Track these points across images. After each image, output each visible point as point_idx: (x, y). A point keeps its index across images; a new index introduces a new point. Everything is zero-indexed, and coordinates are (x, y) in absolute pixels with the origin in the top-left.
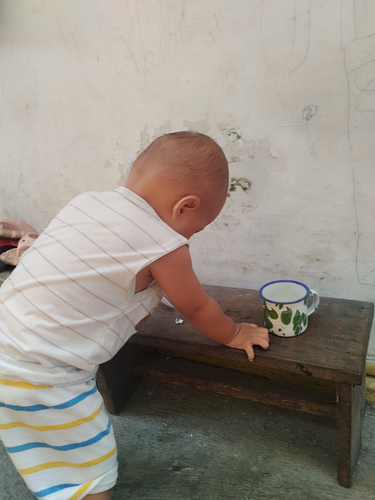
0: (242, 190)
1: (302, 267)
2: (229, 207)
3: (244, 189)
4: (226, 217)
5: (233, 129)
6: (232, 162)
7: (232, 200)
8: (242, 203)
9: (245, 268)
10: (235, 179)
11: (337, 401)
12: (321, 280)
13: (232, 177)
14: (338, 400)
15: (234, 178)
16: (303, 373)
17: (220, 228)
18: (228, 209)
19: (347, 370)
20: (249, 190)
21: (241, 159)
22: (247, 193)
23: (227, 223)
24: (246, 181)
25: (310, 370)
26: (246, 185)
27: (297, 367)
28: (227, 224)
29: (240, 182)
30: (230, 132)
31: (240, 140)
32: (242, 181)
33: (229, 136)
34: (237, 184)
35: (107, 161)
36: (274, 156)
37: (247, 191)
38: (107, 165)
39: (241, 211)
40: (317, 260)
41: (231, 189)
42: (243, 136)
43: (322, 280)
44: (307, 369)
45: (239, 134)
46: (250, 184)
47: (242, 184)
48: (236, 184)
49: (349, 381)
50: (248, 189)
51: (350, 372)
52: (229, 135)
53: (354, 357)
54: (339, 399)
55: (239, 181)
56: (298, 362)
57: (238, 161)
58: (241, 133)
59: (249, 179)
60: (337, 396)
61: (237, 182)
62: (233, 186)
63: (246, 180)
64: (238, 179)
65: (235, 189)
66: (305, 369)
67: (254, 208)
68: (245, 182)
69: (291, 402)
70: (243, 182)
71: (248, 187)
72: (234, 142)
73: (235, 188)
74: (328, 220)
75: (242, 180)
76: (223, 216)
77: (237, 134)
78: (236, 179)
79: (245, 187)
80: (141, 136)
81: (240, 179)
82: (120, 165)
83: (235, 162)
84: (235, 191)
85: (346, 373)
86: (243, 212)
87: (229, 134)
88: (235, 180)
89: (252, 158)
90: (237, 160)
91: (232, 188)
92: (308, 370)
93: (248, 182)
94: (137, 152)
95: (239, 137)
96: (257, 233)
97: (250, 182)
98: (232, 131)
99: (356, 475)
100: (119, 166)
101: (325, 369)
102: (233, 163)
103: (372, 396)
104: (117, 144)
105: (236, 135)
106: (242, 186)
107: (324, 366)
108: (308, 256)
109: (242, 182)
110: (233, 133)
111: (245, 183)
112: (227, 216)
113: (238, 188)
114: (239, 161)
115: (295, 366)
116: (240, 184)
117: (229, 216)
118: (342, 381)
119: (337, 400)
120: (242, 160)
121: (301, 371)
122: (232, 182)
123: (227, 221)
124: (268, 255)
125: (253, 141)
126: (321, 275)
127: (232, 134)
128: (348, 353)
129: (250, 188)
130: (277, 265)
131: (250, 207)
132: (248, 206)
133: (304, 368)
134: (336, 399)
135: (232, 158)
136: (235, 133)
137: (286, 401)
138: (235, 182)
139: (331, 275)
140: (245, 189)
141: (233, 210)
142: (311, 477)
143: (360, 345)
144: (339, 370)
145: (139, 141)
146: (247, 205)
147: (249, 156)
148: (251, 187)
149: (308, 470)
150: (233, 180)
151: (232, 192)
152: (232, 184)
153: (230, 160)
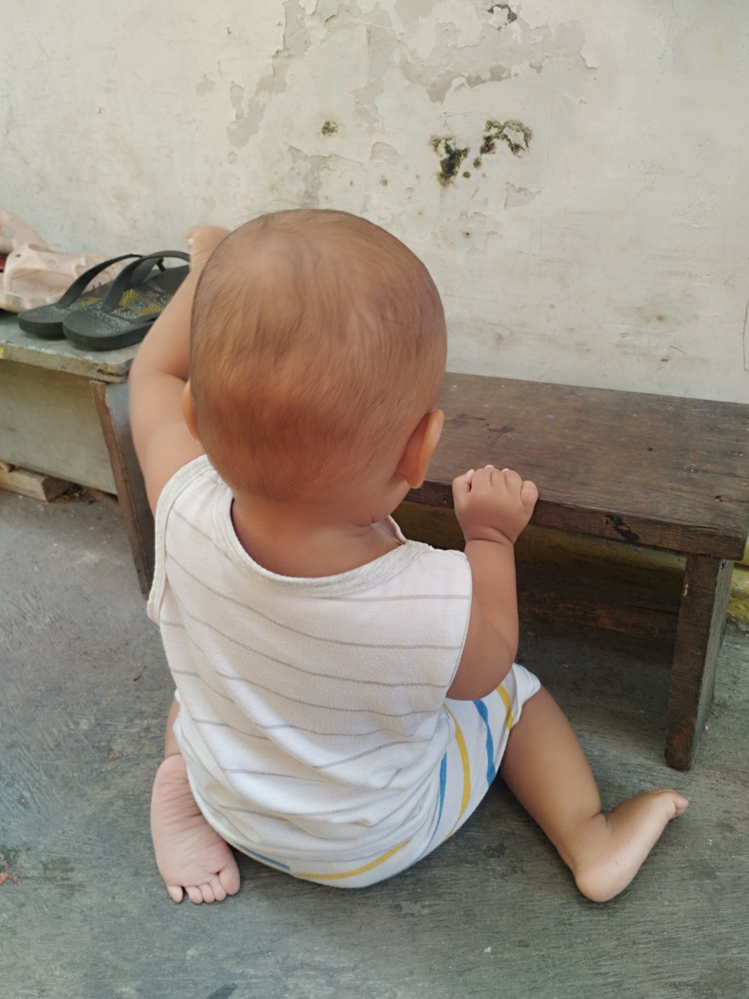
0: (509, 150)
1: (624, 335)
2: (477, 191)
3: (512, 149)
4: (467, 216)
6: (492, 80)
7: (484, 175)
8: (507, 183)
9: (500, 337)
10: (496, 124)
11: (684, 595)
12: (663, 364)
13: (490, 119)
14: (686, 592)
15: (493, 121)
16: (620, 535)
17: (453, 243)
18: (473, 196)
19: (716, 529)
20: (524, 150)
21: (512, 74)
22: (517, 159)
23: (469, 232)
24: (520, 127)
25: (634, 530)
26: (518, 138)
27: (607, 523)
28: (467, 234)
29: (505, 131)
30: (492, 5)
31: (514, 25)
32: (510, 127)
33: (490, 14)
34: (500, 135)
35: (205, 75)
36: (589, 64)
37: (521, 152)
38: (205, 86)
39: (504, 202)
40: (660, 318)
41: (485, 148)
42: (521, 15)
43: (665, 362)
44: (629, 528)
45: (514, 10)
46: (527, 136)
47: (509, 137)
48: (497, 136)
49: (718, 551)
50: (522, 148)
51: (720, 532)
52: (491, 11)
53: (729, 505)
54: (689, 590)
55: (504, 127)
56: (611, 513)
57: (506, 78)
58: (519, 8)
59: (526, 125)
60: (686, 583)
61: (500, 130)
62: (489, 142)
63: (520, 125)
64: (502, 123)
65: (493, 148)
66: (624, 528)
67: (531, 194)
68: (518, 131)
69: (578, 608)
70: (513, 130)
71: (523, 145)
72: (499, 29)
73: (493, 145)
74: (696, 224)
75: (512, 126)
76: (462, 214)
77: (509, 9)
78: (496, 122)
79: (517, 143)
80: (285, 13)
81: (506, 123)
82: (234, 86)
83: (499, 79)
84: (494, 153)
85: (712, 535)
86: (506, 204)
87: (489, 8)
88: (495, 127)
89: (539, 69)
90: (503, 76)
91: (487, 145)
92: (632, 528)
93: (523, 131)
94: (274, 53)
95: (512, 17)
96: (534, 255)
97: (529, 130)
98: (498, 1)
99: (700, 749)
100: (231, 88)
101: (668, 525)
102: (494, 82)
103: (742, 607)
104: (229, 33)
105: (506, 11)
106: (509, 140)
107: (666, 520)
108: (639, 309)
109: (510, 130)
110: (498, 6)
111: (518, 134)
112: (470, 214)
113: (501, 146)
114: (509, 77)
115: (604, 519)
116: (506, 136)
117: (475, 213)
118: (701, 552)
119: (684, 593)
120: (516, 75)
121: (616, 532)
122: (486, 131)
123: (470, 227)
124: (552, 306)
125: (546, 27)
126: (663, 352)
127: (495, 9)
128: (718, 497)
129: (527, 146)
130: (571, 330)
131: (523, 193)
132: (520, 190)
133: (623, 524)
134: (682, 590)
135: (492, 72)
136: (503, 7)
137: (569, 606)
138: (494, 131)
139: (684, 353)
140: (515, 148)
141: (486, 201)
142: (609, 750)
143: (743, 484)
144: (698, 529)
145: (280, 24)
146: (517, 187)
147: (532, 66)
148: (528, 144)
149: (604, 737)
150: (490, 125)
151: (485, 156)
152: (487, 134)
153: (487, 75)
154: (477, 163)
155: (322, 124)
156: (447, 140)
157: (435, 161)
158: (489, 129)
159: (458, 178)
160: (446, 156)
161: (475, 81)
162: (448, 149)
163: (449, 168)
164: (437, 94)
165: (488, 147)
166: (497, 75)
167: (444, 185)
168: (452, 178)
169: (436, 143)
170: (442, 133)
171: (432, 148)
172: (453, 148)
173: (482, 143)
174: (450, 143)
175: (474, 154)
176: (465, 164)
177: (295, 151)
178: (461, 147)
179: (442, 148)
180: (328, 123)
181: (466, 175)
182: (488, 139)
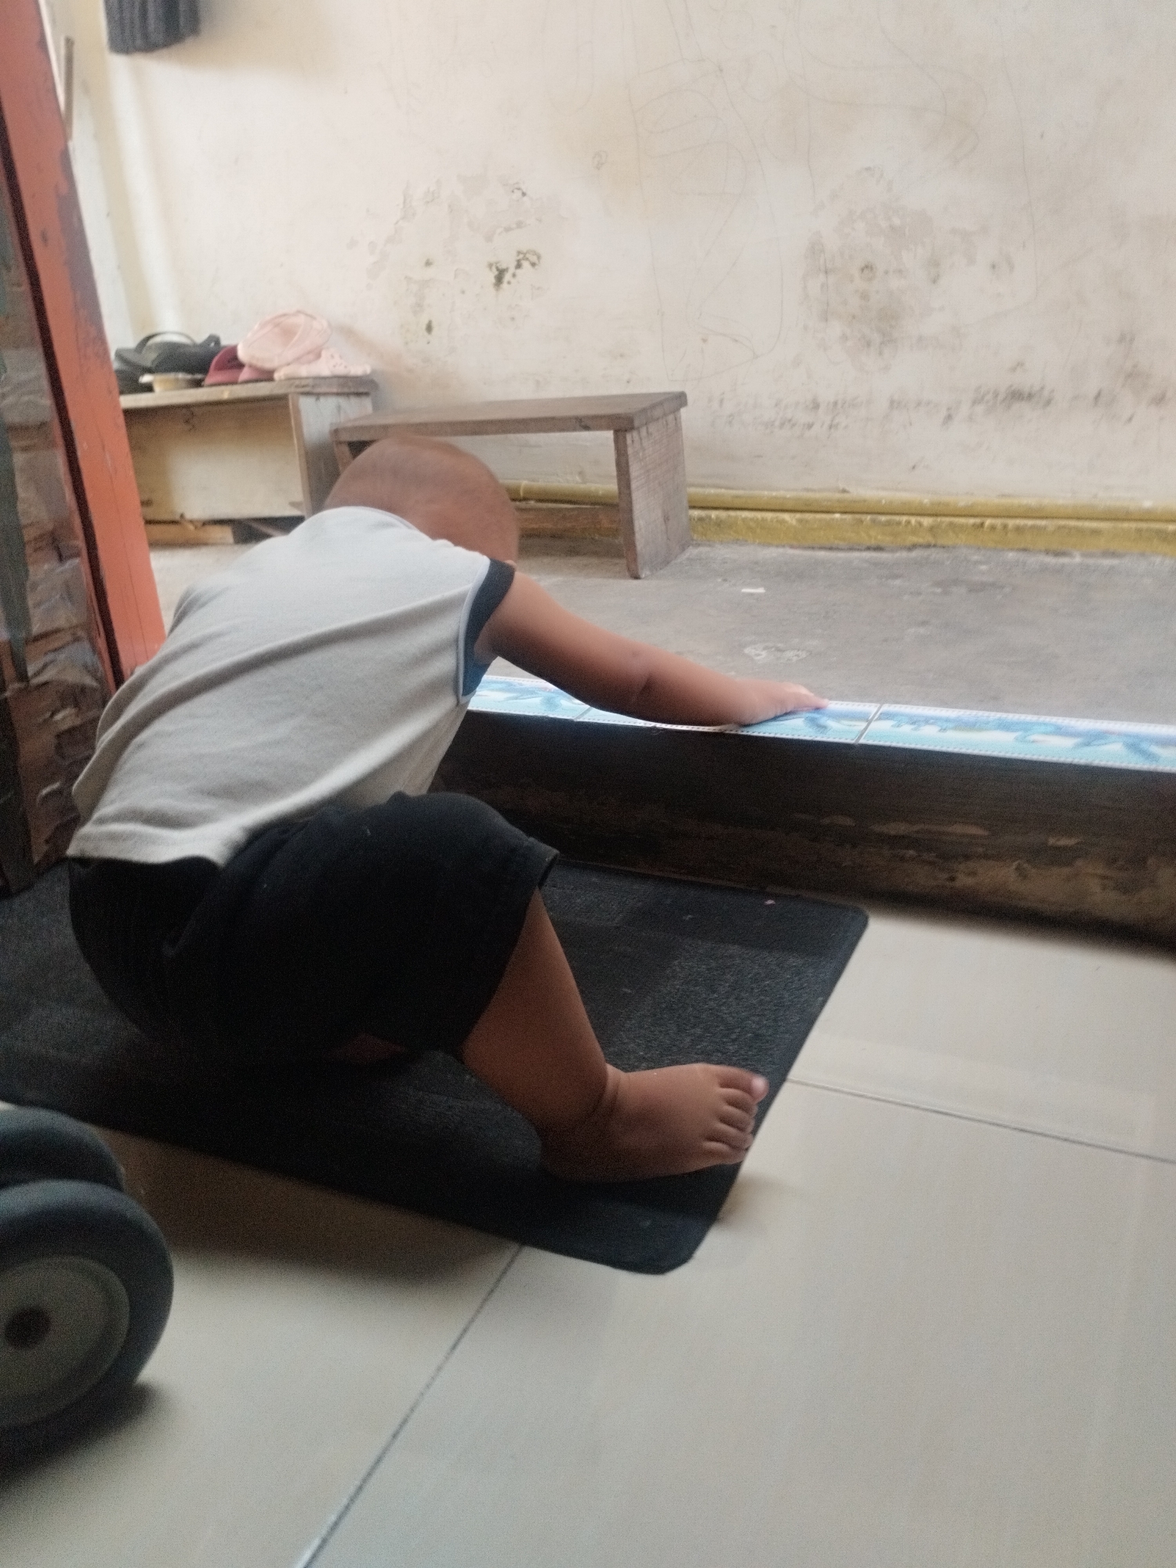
0: (530, 266)
2: (515, 292)
5: (517, 183)
6: (517, 228)
7: (518, 282)
8: (531, 285)
12: (628, 385)
13: (519, 250)
17: (505, 325)
18: (514, 295)
20: (538, 265)
22: (535, 271)
23: (513, 317)
24: (535, 253)
26: (534, 259)
28: (513, 319)
29: (528, 256)
30: (514, 189)
31: (525, 199)
32: (529, 253)
35: (353, 237)
36: (564, 217)
37: (536, 267)
38: (353, 244)
40: (622, 356)
41: (517, 266)
42: (528, 193)
45: (524, 191)
46: (539, 257)
47: (529, 259)
48: (523, 259)
52: (513, 192)
55: (526, 254)
57: (524, 227)
58: (527, 189)
59: (537, 251)
61: (524, 255)
62: (519, 263)
63: (535, 252)
64: (525, 252)
65: (522, 266)
67: (545, 290)
68: (534, 255)
70: (531, 255)
71: (537, 262)
72: (518, 200)
73: (521, 264)
76: (509, 306)
77: (522, 190)
78: (522, 251)
79: (534, 261)
80: (403, 200)
81: (527, 251)
82: (371, 243)
83: (521, 227)
84: (522, 269)
86: (532, 298)
87: (512, 190)
88: (521, 254)
89: (540, 221)
90: (523, 225)
93: (536, 255)
94: (395, 221)
95: (524, 194)
96: (551, 326)
97: (539, 254)
98: (516, 186)
99: (642, 566)
100: (369, 244)
105: (521, 192)
106: (529, 261)
108: (610, 352)
110: (517, 189)
112: (513, 306)
113: (525, 264)
114: (526, 226)
116: (527, 259)
117: (516, 305)
120: (529, 225)
123: (514, 314)
124: (565, 357)
125: (541, 198)
126: (627, 377)
127: (515, 191)
129: (539, 263)
131: (540, 290)
132: (538, 288)
135: (516, 224)
136: (519, 189)
138: (521, 256)
140: (533, 265)
141: (521, 297)
145: (399, 204)
147: (537, 219)
150: (519, 253)
151: (518, 272)
152: (518, 258)
153: (514, 226)
154: (514, 275)
155: (424, 260)
156: (496, 263)
157: (491, 277)
158: (518, 255)
159: (505, 285)
160: (496, 273)
161: (508, 230)
162: (498, 269)
163: (499, 279)
164: (489, 239)
165: (519, 266)
166: (520, 225)
167: (497, 290)
168: (501, 286)
169: (490, 266)
170: (493, 260)
171: (488, 269)
172: (500, 268)
173: (516, 263)
174: (498, 265)
175: (512, 270)
176: (507, 277)
177: (408, 279)
178: (504, 266)
179: (494, 269)
180: (428, 260)
181: (509, 283)
182: (519, 261)
